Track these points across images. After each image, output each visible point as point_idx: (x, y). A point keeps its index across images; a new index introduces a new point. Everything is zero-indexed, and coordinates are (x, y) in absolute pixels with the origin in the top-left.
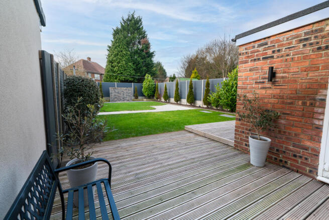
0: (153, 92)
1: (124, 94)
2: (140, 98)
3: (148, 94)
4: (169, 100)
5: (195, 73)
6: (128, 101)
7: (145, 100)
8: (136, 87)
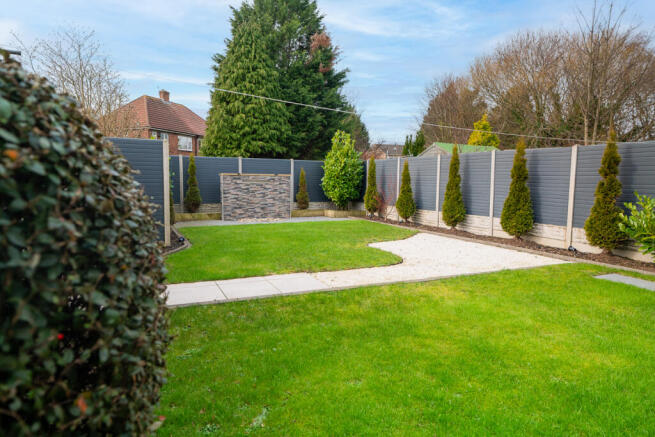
0: (357, 187)
1: (264, 195)
2: (314, 206)
3: (341, 196)
4: (415, 218)
5: (485, 128)
6: (279, 215)
7: (330, 213)
8: (303, 172)
